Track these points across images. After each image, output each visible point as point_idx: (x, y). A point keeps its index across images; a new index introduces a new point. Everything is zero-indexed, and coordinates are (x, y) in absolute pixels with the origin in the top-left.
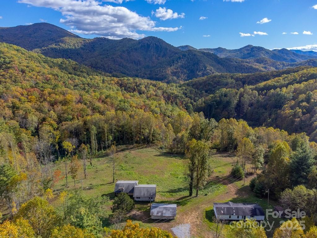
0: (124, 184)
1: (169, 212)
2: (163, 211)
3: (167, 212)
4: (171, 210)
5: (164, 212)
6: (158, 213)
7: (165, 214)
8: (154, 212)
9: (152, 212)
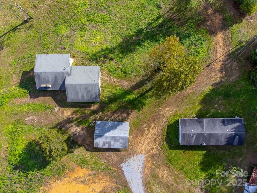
0: (48, 74)
1: (119, 143)
2: (110, 142)
3: (116, 143)
4: (121, 141)
5: (112, 143)
6: (104, 145)
7: (113, 146)
8: (99, 142)
9: (97, 143)
